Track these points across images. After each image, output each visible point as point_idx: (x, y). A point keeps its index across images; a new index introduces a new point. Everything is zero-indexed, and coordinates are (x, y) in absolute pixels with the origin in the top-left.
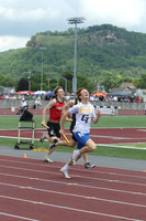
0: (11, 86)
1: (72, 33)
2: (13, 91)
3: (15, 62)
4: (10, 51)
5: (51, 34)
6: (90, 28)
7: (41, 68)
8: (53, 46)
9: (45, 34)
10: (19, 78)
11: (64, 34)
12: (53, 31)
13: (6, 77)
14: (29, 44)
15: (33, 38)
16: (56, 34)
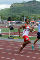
0: (5, 19)
1: (24, 3)
2: (6, 21)
3: (6, 12)
4: (5, 9)
5: (17, 4)
6: (29, 1)
7: (15, 14)
8: (18, 7)
9: (16, 3)
10: (8, 17)
11: (21, 4)
12: (18, 3)
13: (4, 17)
14: (11, 7)
15: (12, 5)
16: (19, 4)
